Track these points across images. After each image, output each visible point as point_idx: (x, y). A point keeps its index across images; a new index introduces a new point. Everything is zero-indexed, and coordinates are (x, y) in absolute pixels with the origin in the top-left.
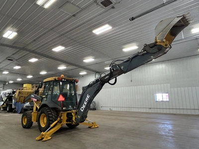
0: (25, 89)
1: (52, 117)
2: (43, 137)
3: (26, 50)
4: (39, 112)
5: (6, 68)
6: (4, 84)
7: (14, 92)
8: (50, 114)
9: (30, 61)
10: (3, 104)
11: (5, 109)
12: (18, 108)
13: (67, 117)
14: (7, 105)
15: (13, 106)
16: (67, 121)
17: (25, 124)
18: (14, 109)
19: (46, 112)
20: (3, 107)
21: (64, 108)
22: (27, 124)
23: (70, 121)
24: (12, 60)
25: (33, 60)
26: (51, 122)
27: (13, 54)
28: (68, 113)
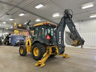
0: (15, 33)
1: (43, 50)
2: (40, 64)
3: (18, 7)
4: (33, 46)
5: (5, 20)
6: (3, 30)
7: (10, 34)
8: (41, 48)
9: (20, 15)
10: (4, 41)
11: (5, 43)
12: (13, 43)
13: (52, 50)
14: (6, 41)
15: (10, 42)
16: (52, 53)
17: (22, 53)
18: (10, 44)
19: (38, 46)
20: (4, 43)
21: (50, 44)
22: (23, 53)
23: (54, 53)
24: (9, 15)
25: (22, 15)
26: (42, 53)
27: (10, 10)
28: (52, 47)
